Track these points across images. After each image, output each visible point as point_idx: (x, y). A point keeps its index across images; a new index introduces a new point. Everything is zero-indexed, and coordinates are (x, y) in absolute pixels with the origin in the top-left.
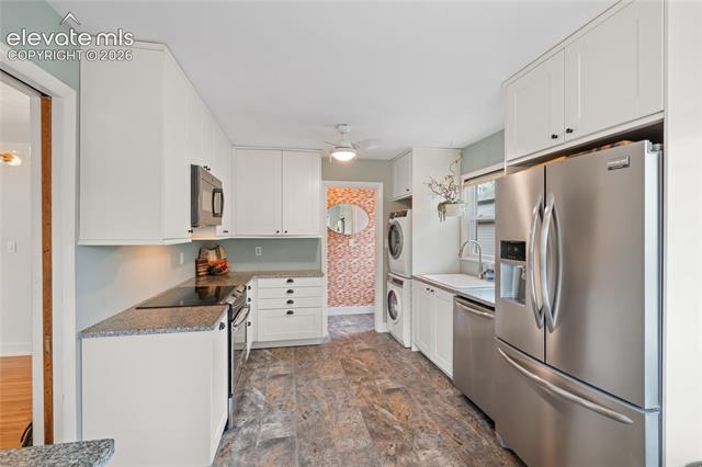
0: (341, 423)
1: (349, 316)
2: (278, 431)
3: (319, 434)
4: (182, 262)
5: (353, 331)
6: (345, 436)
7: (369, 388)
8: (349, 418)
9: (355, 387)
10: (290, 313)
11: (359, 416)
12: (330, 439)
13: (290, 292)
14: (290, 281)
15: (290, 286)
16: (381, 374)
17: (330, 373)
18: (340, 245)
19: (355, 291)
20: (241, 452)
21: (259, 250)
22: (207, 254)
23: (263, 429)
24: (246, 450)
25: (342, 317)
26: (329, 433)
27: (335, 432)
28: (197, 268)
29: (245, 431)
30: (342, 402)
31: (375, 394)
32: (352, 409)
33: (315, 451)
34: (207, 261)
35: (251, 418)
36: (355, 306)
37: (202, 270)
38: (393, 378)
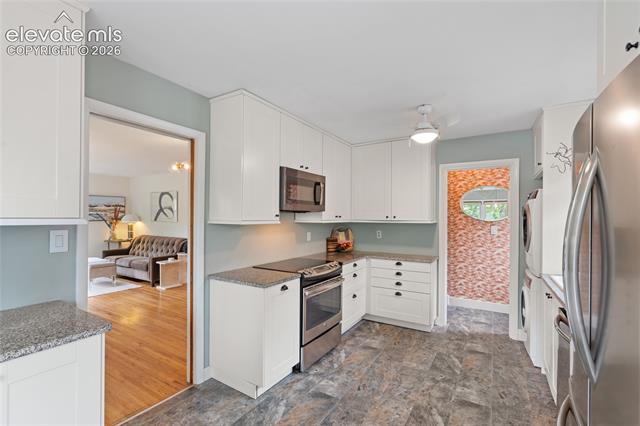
0: (385, 408)
1: (486, 313)
2: (331, 389)
3: (357, 407)
4: (309, 239)
5: (479, 329)
6: (379, 421)
7: (444, 390)
8: (396, 408)
9: (428, 384)
10: (398, 294)
11: (407, 411)
12: (364, 416)
13: (398, 274)
14: (398, 264)
15: (398, 269)
16: (473, 382)
17: (415, 361)
18: (480, 233)
19: (500, 285)
20: (295, 392)
21: (379, 234)
22: (338, 235)
23: (323, 383)
24: (300, 391)
25: (478, 312)
26: (366, 411)
27: (372, 413)
28: (327, 245)
29: (311, 378)
30: (403, 391)
31: (444, 399)
32: (406, 401)
33: (343, 418)
34: (336, 240)
35: (322, 371)
36: (499, 303)
37: (332, 247)
38: (482, 393)
